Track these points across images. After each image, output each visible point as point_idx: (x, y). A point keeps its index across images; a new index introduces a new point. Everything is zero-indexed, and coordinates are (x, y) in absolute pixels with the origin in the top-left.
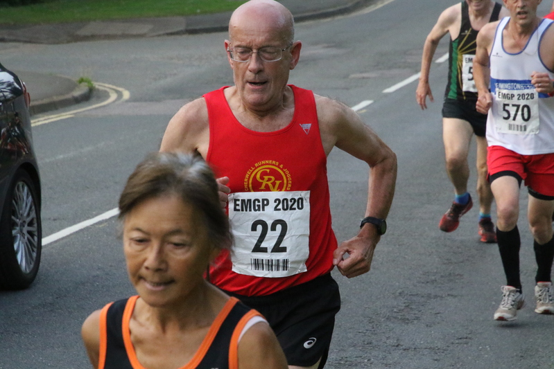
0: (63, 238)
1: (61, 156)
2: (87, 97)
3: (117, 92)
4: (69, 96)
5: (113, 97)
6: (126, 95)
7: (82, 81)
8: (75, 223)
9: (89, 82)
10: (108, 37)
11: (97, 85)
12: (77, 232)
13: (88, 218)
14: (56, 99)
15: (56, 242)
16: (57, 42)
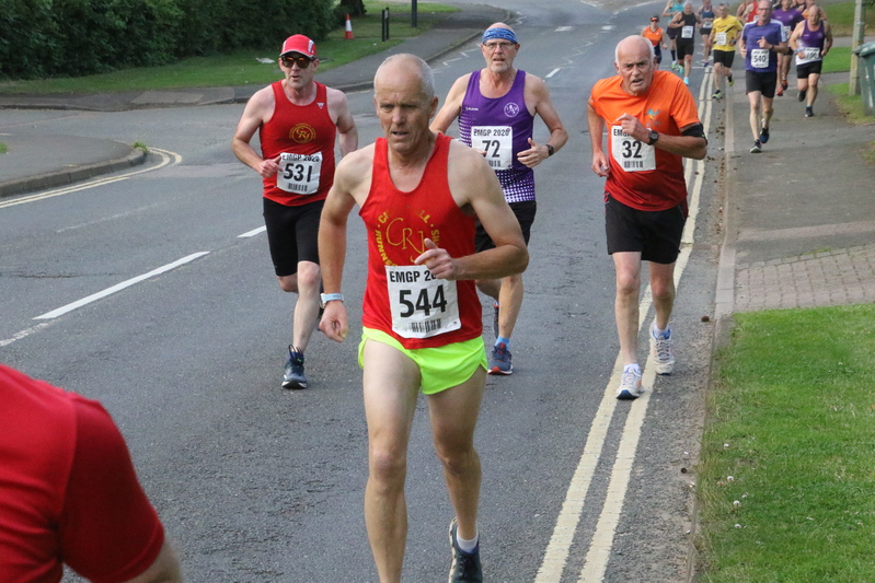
0: (118, 292)
1: (117, 216)
2: (141, 161)
3: (170, 156)
4: (124, 160)
5: (166, 160)
6: (179, 159)
7: (137, 145)
8: (130, 278)
9: (144, 147)
10: (162, 105)
11: (151, 150)
12: (132, 286)
13: (142, 273)
14: (113, 162)
15: (112, 295)
16: (114, 109)
